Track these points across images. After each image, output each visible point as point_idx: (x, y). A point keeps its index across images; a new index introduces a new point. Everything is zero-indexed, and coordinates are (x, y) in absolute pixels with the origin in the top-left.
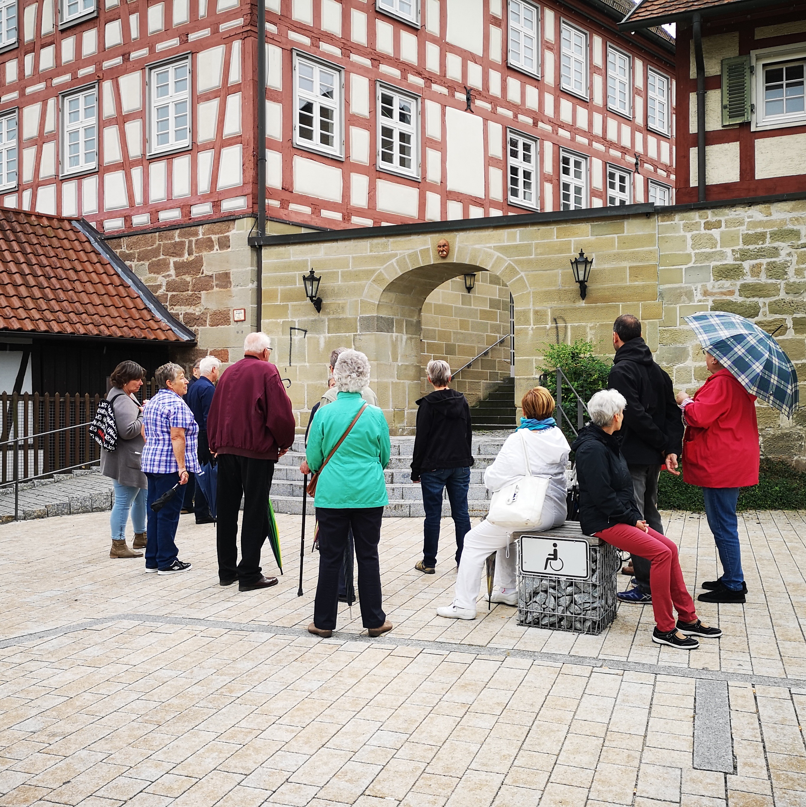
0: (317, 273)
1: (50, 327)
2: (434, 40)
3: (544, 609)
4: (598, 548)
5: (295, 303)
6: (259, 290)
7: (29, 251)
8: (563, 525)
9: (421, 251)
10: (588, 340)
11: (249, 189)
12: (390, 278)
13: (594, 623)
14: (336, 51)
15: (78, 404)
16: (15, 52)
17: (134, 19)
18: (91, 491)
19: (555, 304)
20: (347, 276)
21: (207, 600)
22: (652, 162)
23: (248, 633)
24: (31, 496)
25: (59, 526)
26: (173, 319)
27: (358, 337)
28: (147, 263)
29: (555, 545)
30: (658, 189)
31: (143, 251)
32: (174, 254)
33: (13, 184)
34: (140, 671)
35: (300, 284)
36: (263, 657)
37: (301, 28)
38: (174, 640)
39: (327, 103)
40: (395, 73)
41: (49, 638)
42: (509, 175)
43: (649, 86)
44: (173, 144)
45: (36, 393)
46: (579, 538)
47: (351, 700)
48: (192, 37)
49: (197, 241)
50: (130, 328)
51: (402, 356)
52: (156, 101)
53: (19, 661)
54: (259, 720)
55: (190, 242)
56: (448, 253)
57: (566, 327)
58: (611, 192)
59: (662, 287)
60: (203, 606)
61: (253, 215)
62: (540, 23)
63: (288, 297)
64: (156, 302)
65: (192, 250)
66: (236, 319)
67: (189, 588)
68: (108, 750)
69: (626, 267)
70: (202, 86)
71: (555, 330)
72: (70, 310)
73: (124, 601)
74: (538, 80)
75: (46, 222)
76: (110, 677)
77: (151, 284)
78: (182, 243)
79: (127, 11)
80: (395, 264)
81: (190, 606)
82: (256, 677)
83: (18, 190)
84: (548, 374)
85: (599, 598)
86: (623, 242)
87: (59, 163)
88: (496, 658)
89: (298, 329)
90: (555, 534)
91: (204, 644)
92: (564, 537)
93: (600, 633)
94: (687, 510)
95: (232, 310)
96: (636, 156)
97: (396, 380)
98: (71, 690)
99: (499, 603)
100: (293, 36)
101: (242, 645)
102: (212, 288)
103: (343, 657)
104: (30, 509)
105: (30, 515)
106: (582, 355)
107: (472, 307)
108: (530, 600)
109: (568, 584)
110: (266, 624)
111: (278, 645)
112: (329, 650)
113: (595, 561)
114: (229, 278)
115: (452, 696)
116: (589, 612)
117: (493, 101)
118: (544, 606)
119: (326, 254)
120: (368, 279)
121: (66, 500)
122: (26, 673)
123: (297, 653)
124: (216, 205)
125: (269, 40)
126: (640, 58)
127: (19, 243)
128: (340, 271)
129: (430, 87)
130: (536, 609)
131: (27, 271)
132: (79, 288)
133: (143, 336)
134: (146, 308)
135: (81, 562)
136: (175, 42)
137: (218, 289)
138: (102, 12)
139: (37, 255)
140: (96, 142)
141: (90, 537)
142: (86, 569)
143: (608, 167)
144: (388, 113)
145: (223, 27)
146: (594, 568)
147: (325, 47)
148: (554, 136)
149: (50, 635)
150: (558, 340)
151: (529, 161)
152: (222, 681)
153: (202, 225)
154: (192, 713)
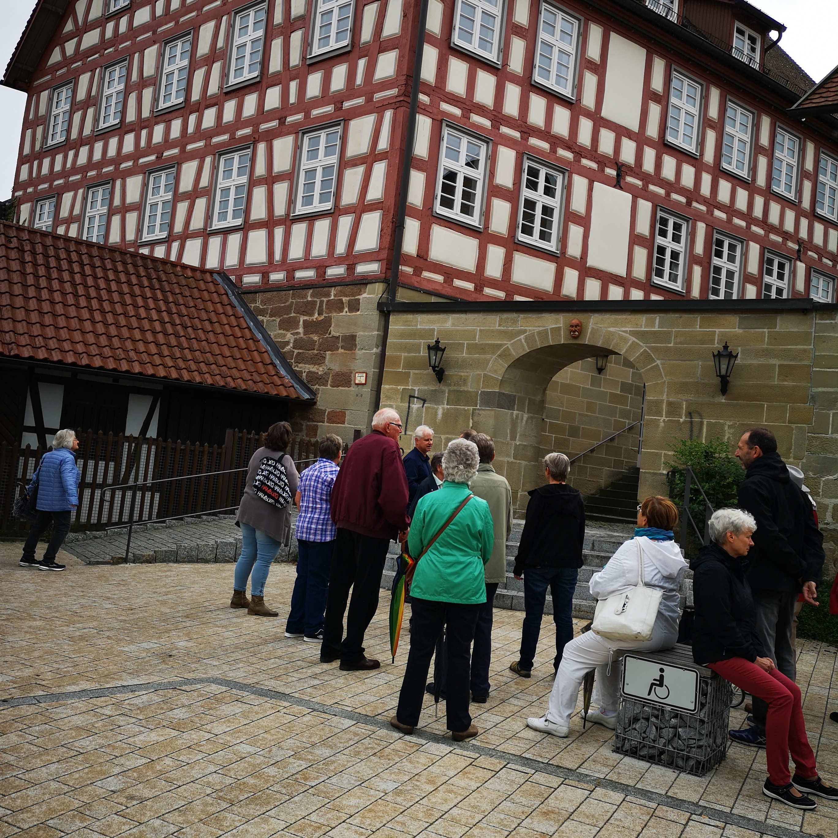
0: (443, 343)
1: (180, 375)
2: (588, 114)
3: (644, 738)
4: (710, 681)
5: (417, 371)
6: (382, 356)
7: (171, 299)
8: (673, 648)
9: (551, 329)
10: (725, 439)
11: (384, 255)
12: (516, 354)
13: (698, 762)
14: (486, 123)
15: (197, 453)
16: (182, 111)
17: (293, 86)
18: (199, 542)
19: (691, 397)
20: (473, 348)
21: (295, 674)
22: (816, 249)
23: (330, 717)
24: (142, 538)
25: (164, 574)
26: (296, 376)
27: (477, 411)
28: (278, 320)
29: (662, 670)
30: (821, 281)
31: (275, 307)
32: (304, 313)
33: (164, 235)
34: (221, 741)
35: (423, 353)
36: (341, 745)
37: (453, 100)
38: (257, 713)
39: (471, 172)
40: (545, 146)
41: (141, 693)
42: (655, 255)
43: (820, 169)
44: (317, 206)
45: (160, 439)
46: (689, 667)
47: (425, 810)
48: (347, 105)
49: (328, 301)
50: (255, 382)
51: (520, 435)
52: (306, 164)
53: (109, 713)
54: (329, 816)
55: (322, 302)
56: (580, 334)
57: (702, 423)
58: (767, 279)
59: (815, 390)
60: (290, 679)
61: (385, 281)
62: (703, 100)
63: (411, 364)
64: (283, 358)
65: (322, 310)
66: (357, 382)
67: (279, 658)
68: (180, 823)
69: (775, 365)
70: (352, 151)
71: (688, 425)
72: (201, 360)
73: (215, 663)
74: (697, 159)
75: (189, 273)
76: (192, 743)
77: (280, 340)
78: (314, 303)
79: (288, 77)
80: (523, 341)
81: (276, 678)
82: (332, 768)
83: (168, 241)
84: (677, 472)
85: (707, 735)
86: (775, 338)
87: (208, 217)
88: (585, 786)
89: (417, 398)
90: (663, 658)
91: (286, 722)
92: (673, 663)
93: (704, 775)
94: (823, 641)
95: (354, 372)
96: (800, 242)
97: (512, 460)
98: (153, 752)
99: (596, 723)
100: (445, 107)
101: (323, 729)
102: (338, 349)
103: (423, 759)
104: (139, 552)
105: (139, 559)
106: (717, 455)
107: (602, 389)
108: (630, 726)
109: (673, 715)
110: (350, 709)
111: (358, 735)
112: (409, 749)
113: (705, 694)
114: (355, 340)
115: (532, 823)
116: (694, 750)
117: (646, 178)
118: (643, 735)
119: (453, 325)
120: (493, 353)
121: (174, 547)
122: (114, 727)
123: (376, 746)
124: (351, 268)
125: (421, 111)
126: (813, 140)
127: (163, 291)
128: (466, 342)
129: (580, 161)
130: (635, 737)
131: (167, 319)
132: (212, 339)
133: (266, 391)
134: (272, 364)
135: (180, 615)
136: (329, 108)
137: (342, 351)
138: (265, 77)
139: (177, 304)
140: (245, 200)
141: (192, 589)
142: (183, 624)
143: (766, 253)
144: (532, 186)
145: (378, 96)
146: (704, 702)
147: (476, 118)
148: (708, 217)
149: (141, 689)
150: (691, 435)
151: (679, 242)
152: (298, 766)
153: (335, 286)
154: (264, 796)
